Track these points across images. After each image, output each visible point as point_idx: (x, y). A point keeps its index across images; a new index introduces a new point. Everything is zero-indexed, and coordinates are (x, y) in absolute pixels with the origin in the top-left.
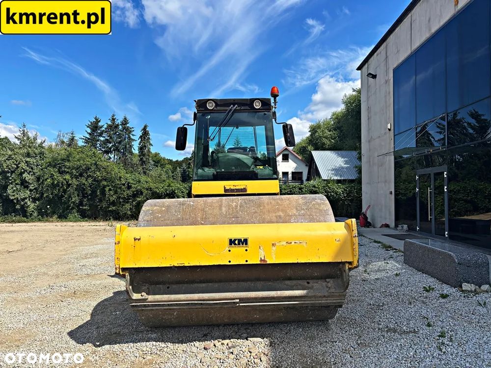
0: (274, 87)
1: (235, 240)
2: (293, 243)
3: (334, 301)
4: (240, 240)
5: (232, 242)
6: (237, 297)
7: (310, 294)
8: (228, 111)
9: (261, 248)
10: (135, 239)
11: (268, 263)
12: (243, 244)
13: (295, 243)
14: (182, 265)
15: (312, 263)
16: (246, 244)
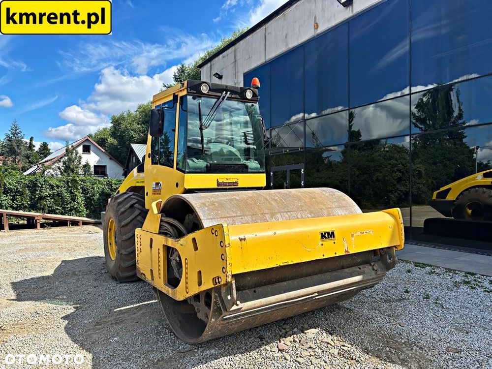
1: (325, 233)
2: (365, 233)
4: (328, 233)
5: (323, 236)
6: (315, 291)
7: (365, 279)
8: (221, 98)
9: (345, 240)
10: (241, 240)
11: (351, 253)
12: (331, 237)
14: (287, 264)
16: (334, 237)
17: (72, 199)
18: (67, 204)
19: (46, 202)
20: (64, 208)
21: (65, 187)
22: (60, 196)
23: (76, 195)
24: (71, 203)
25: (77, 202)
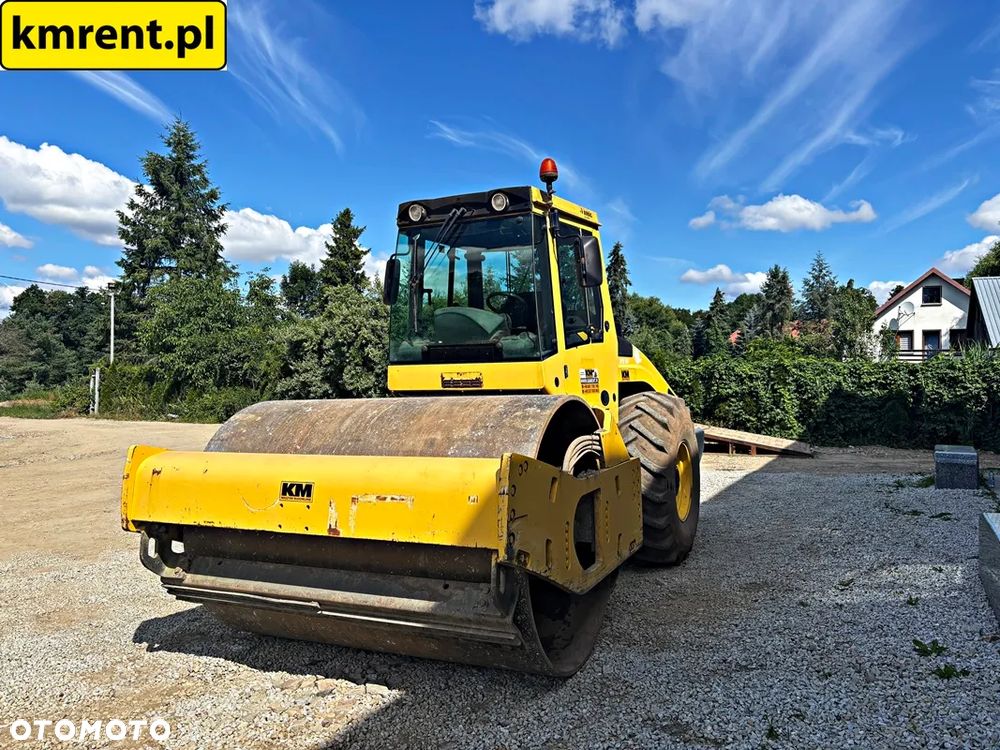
0: (547, 160)
1: (292, 486)
2: (388, 500)
3: (492, 635)
4: (299, 487)
5: (286, 489)
6: (315, 597)
7: (439, 612)
8: (444, 223)
9: (333, 505)
10: (154, 472)
11: (341, 536)
12: (303, 495)
13: (392, 499)
14: (208, 525)
15: (419, 544)
16: (309, 495)
17: (774, 403)
18: (766, 412)
19: (730, 406)
20: (760, 419)
21: (764, 380)
22: (753, 396)
23: (782, 396)
24: (772, 409)
25: (783, 409)
